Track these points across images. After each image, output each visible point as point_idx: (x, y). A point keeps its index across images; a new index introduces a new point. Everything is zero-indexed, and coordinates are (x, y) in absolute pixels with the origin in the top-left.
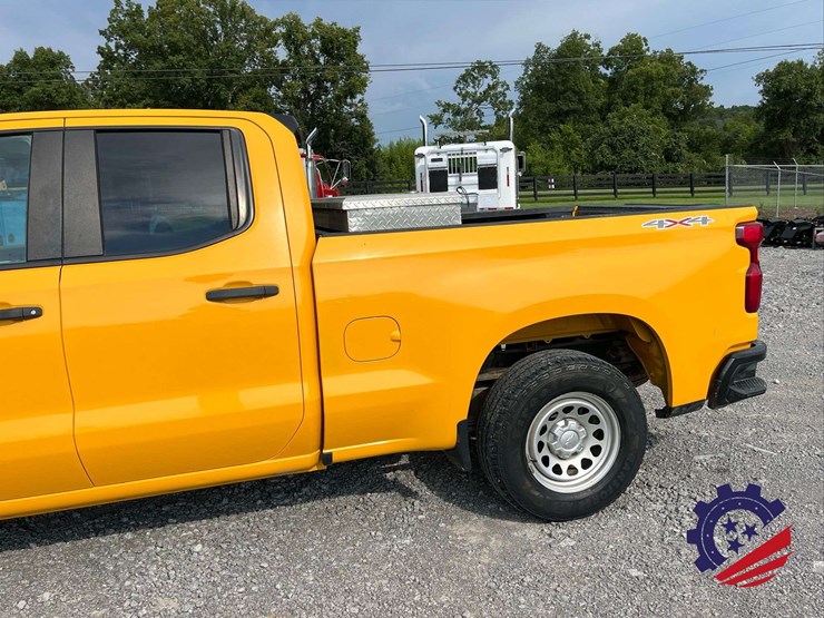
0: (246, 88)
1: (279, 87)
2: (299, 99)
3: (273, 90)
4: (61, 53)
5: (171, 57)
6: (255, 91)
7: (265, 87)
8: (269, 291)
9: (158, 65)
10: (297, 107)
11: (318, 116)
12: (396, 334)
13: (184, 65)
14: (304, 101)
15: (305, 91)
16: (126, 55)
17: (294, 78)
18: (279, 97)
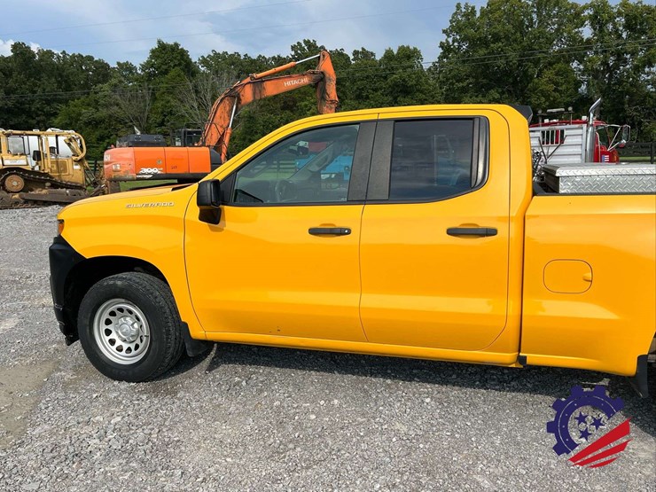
0: (551, 64)
1: (581, 62)
2: (598, 71)
3: (575, 65)
4: (415, 49)
5: (492, 45)
6: (558, 66)
7: (568, 62)
8: (491, 232)
9: (482, 52)
10: (595, 77)
11: (615, 84)
12: (589, 275)
13: (502, 50)
14: (603, 72)
15: (605, 63)
16: (460, 47)
17: (596, 53)
18: (580, 70)
